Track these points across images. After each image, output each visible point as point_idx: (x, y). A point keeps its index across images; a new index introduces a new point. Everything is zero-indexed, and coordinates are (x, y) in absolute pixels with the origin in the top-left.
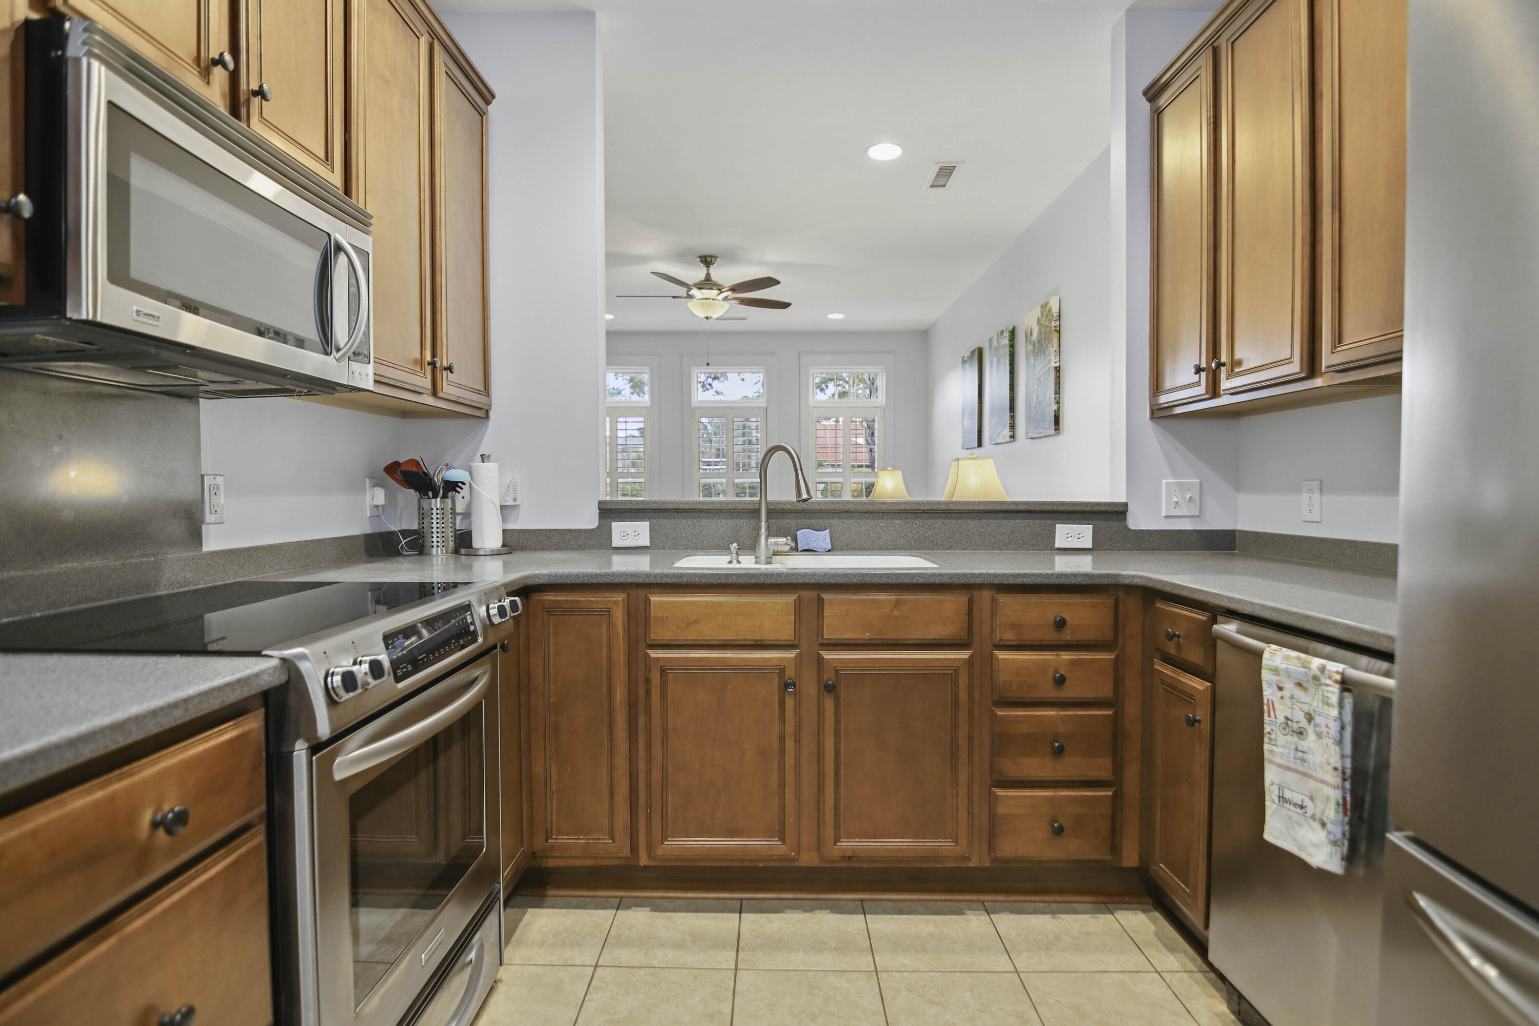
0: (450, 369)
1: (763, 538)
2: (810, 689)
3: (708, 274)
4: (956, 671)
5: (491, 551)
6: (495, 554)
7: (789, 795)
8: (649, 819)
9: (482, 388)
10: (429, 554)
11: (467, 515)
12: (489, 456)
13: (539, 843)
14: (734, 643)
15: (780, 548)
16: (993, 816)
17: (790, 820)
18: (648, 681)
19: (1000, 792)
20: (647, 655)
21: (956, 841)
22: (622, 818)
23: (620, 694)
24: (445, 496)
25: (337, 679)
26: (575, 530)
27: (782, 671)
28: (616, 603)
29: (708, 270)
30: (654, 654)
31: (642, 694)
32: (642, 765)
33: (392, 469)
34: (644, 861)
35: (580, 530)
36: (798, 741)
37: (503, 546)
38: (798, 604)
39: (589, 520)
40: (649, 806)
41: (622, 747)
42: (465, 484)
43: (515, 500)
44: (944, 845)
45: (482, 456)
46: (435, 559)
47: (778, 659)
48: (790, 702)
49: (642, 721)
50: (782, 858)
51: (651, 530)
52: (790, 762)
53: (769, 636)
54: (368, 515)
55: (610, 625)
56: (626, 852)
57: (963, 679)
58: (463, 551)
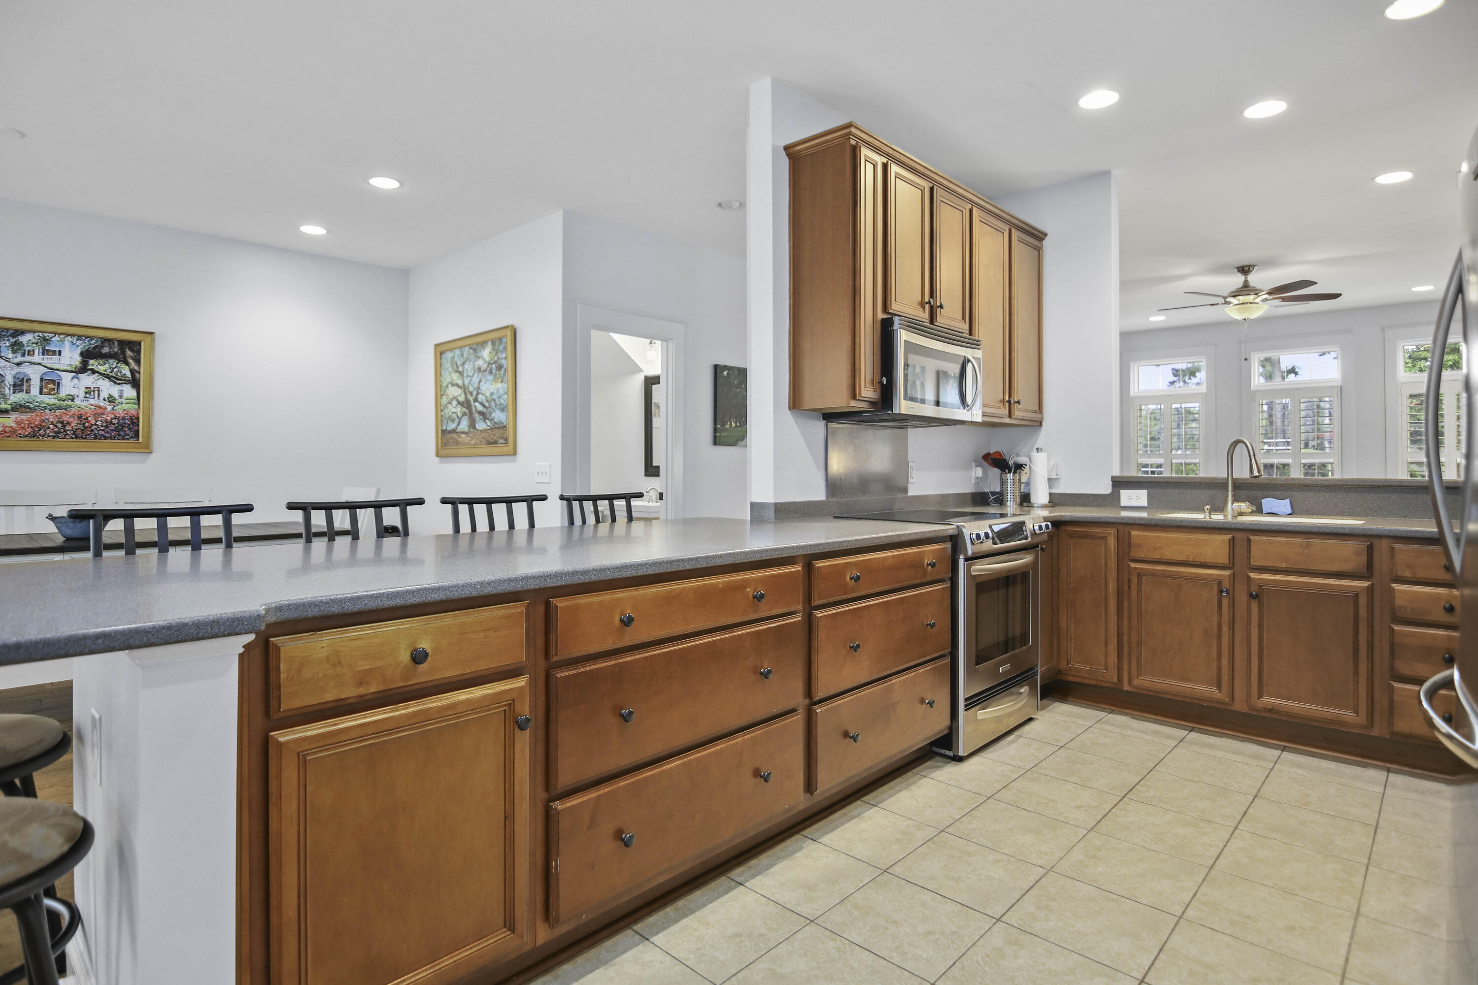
0: (1018, 402)
1: (1230, 503)
2: (1242, 597)
3: (1246, 281)
4: (1357, 595)
5: (1042, 505)
6: (1044, 507)
7: (1225, 662)
8: (1129, 661)
9: (1037, 409)
10: (1006, 505)
11: (1028, 484)
12: (1041, 449)
13: (1063, 665)
14: (1186, 562)
15: (1243, 510)
16: (1392, 702)
17: (1225, 678)
18: (1129, 580)
19: (1396, 685)
20: (1129, 566)
21: (1356, 711)
22: (1113, 659)
23: (1112, 586)
24: (1015, 472)
25: (974, 536)
26: (1096, 495)
27: (1220, 583)
28: (1110, 534)
29: (1246, 278)
30: (1133, 565)
31: (1126, 588)
32: (1125, 631)
33: (987, 457)
34: (1126, 687)
35: (1099, 495)
36: (1232, 628)
37: (1050, 502)
38: (1232, 542)
39: (1105, 488)
40: (1130, 654)
41: (1113, 618)
42: (1026, 465)
43: (1057, 475)
44: (1347, 715)
45: (1037, 449)
46: (1009, 508)
47: (1216, 575)
48: (1225, 603)
49: (1126, 604)
50: (1219, 702)
51: (1148, 495)
52: (1225, 641)
53: (1210, 559)
54: (973, 482)
55: (1107, 546)
56: (1115, 680)
57: (1363, 601)
58: (1025, 504)
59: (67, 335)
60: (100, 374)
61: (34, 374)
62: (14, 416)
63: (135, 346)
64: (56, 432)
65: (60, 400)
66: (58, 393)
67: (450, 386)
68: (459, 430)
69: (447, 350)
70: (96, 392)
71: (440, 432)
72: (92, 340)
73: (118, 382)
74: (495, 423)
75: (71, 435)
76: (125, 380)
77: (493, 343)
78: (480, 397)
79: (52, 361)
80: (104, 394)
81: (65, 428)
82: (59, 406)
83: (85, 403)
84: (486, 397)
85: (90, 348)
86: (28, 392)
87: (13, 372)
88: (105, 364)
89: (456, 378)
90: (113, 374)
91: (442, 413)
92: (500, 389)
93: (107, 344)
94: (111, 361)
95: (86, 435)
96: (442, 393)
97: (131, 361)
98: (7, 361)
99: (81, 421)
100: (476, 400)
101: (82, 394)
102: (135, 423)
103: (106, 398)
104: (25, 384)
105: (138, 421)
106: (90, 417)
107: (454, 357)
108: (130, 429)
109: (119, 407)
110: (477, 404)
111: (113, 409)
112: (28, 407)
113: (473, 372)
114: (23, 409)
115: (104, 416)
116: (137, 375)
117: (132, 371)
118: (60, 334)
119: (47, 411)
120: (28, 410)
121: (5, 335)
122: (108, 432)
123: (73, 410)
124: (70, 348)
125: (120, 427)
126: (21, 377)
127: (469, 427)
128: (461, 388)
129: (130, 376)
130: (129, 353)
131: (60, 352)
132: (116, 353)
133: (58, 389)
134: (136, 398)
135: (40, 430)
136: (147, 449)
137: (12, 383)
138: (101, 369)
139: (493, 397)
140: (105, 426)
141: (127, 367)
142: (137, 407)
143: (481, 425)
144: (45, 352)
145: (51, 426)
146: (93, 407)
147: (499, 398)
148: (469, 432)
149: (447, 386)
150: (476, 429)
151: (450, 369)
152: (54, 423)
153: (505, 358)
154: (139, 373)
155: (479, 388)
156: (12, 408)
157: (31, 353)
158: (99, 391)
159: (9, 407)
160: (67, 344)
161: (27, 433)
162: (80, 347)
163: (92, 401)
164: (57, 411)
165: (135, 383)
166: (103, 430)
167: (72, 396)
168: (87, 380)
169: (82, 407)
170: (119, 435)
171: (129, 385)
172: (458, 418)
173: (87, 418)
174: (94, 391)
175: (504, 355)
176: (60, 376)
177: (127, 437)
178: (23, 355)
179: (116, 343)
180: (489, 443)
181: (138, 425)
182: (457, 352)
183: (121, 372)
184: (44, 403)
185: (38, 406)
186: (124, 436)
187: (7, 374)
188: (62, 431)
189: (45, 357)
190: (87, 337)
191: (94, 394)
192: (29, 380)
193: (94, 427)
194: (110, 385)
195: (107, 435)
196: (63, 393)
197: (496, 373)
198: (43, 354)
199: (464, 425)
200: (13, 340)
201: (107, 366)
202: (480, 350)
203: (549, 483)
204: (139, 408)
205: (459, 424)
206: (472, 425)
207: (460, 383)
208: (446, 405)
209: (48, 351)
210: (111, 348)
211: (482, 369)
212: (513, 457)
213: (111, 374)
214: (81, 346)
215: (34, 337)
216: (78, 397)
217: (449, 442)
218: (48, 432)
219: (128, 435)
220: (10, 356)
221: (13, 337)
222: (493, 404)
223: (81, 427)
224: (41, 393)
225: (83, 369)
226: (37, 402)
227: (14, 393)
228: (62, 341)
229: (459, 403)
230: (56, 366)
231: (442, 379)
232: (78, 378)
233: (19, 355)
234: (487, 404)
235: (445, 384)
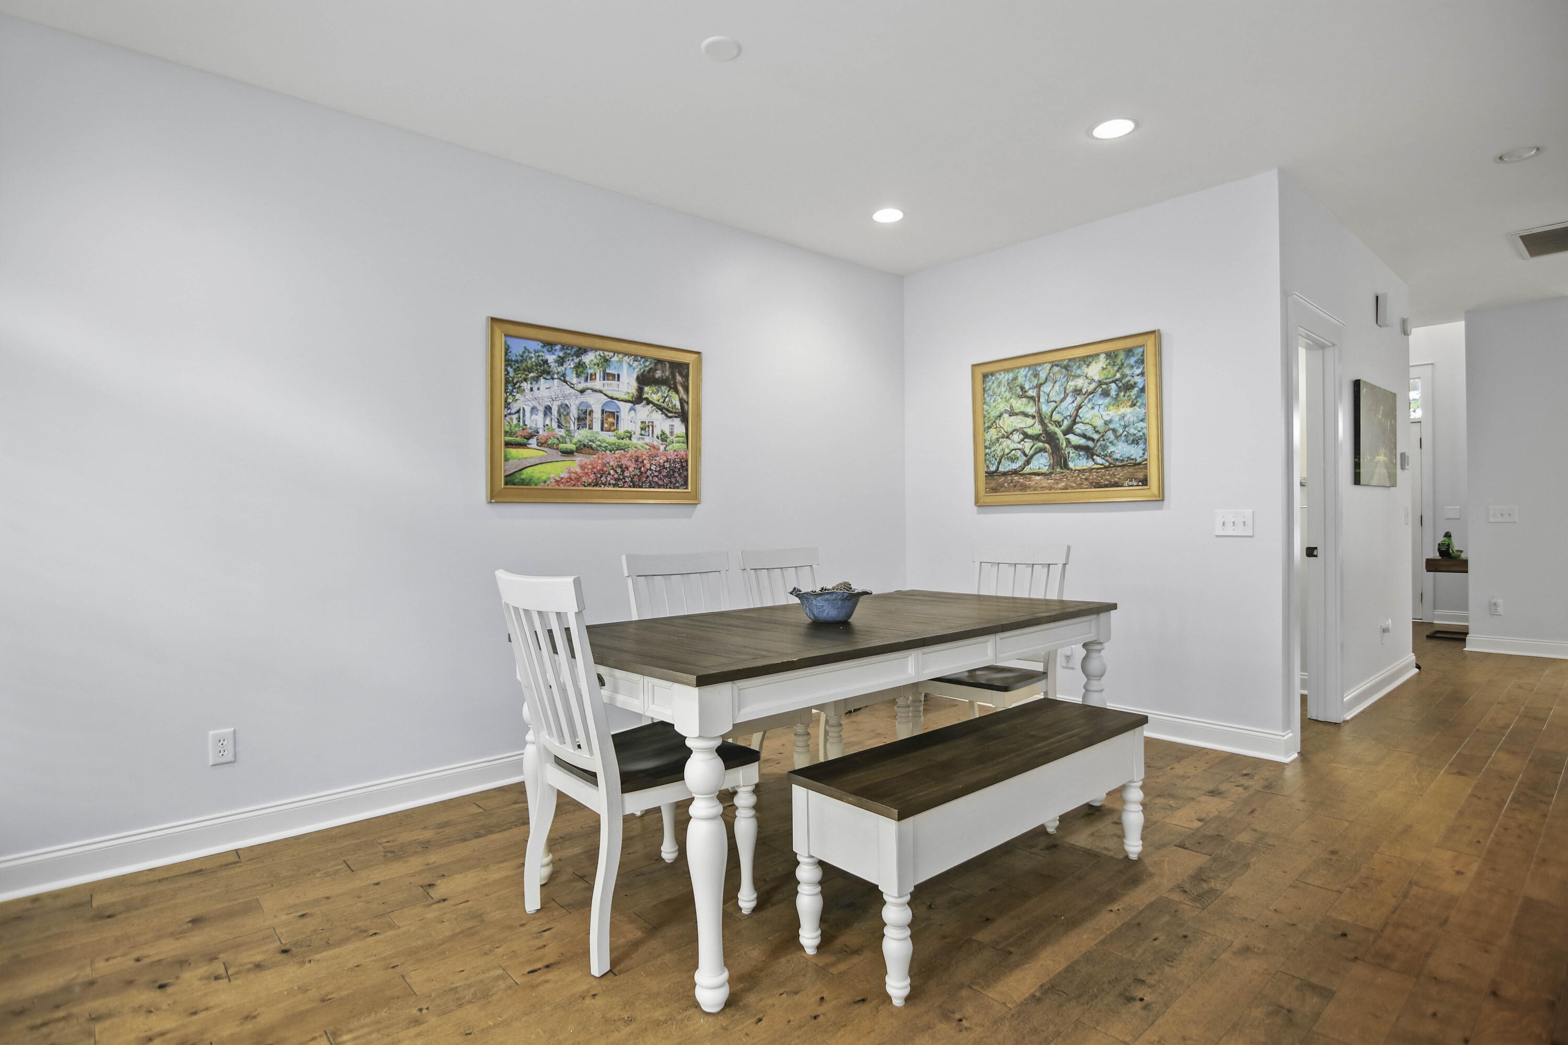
59: (625, 354)
60: (654, 405)
61: (596, 403)
62: (579, 459)
63: (681, 368)
64: (616, 480)
65: (619, 439)
66: (617, 429)
67: (1006, 416)
68: (1027, 470)
69: (999, 371)
70: (651, 427)
71: (982, 475)
72: (647, 361)
73: (670, 415)
74: (1117, 460)
75: (629, 483)
76: (675, 413)
77: (1108, 355)
78: (1079, 428)
79: (611, 388)
80: (657, 432)
81: (623, 473)
82: (618, 445)
83: (641, 442)
84: (1095, 428)
85: (644, 371)
86: (591, 428)
87: (577, 402)
88: (658, 391)
89: (1019, 405)
90: (665, 405)
91: (987, 451)
92: (1129, 416)
93: (659, 366)
94: (663, 388)
95: (642, 483)
96: (986, 425)
97: (680, 388)
98: (572, 387)
99: (638, 465)
100: (1069, 431)
101: (638, 431)
102: (684, 467)
103: (659, 436)
104: (588, 416)
105: (687, 465)
106: (645, 459)
107: (1015, 379)
108: (680, 475)
109: (670, 447)
110: (1070, 436)
111: (665, 448)
112: (591, 447)
113: (1062, 396)
114: (587, 449)
115: (658, 459)
116: (686, 407)
117: (682, 401)
118: (619, 353)
119: (608, 452)
120: (591, 451)
121: (569, 354)
122: (661, 479)
123: (631, 451)
124: (628, 369)
125: (671, 473)
126: (584, 408)
127: (1052, 466)
128: (1034, 417)
129: (679, 408)
130: (679, 378)
131: (619, 376)
132: (667, 378)
133: (617, 424)
134: (685, 436)
135: (601, 477)
136: (694, 499)
137: (576, 416)
138: (655, 398)
139: (1111, 426)
140: (658, 471)
141: (677, 396)
142: (684, 446)
143: (1078, 463)
144: (606, 376)
145: (612, 472)
146: (648, 447)
147: (1125, 427)
148: (1051, 473)
149: (1000, 416)
150: (1069, 469)
151: (1008, 395)
152: (614, 467)
153: (1142, 374)
154: (688, 403)
155: (1077, 415)
156: (577, 448)
157: (592, 377)
158: (653, 426)
159: (573, 447)
160: (625, 366)
161: (590, 481)
162: (637, 370)
163: (647, 440)
164: (617, 452)
165: (683, 416)
166: (657, 476)
167: (628, 432)
168: (644, 412)
169: (638, 446)
170: (671, 482)
171: (679, 419)
172: (1026, 455)
173: (642, 462)
174: (649, 426)
175: (1138, 371)
176: (618, 407)
177: (677, 485)
178: (586, 380)
179: (668, 365)
180: (1098, 485)
181: (687, 470)
182: (1023, 372)
183: (672, 403)
184: (604, 441)
185: (600, 446)
186: (675, 484)
187: (572, 404)
188: (621, 477)
189: (606, 382)
190: (642, 357)
191: (649, 431)
192: (591, 412)
193: (649, 472)
194: (663, 420)
195: (661, 483)
196: (621, 431)
197: (1117, 395)
198: (604, 380)
199: (1041, 462)
200: (577, 360)
201: (660, 394)
202: (1079, 367)
203: (1252, 537)
204: (688, 447)
205: (1028, 462)
206: (1061, 461)
207: (1031, 410)
208: (998, 440)
209: (608, 374)
210: (663, 372)
211: (1084, 391)
212: (1161, 502)
213: (663, 404)
214: (639, 368)
215: (596, 357)
216: (634, 434)
217: (1002, 486)
218: (609, 479)
219: (679, 482)
220: (575, 381)
221: (577, 357)
222: (1110, 435)
223: (637, 472)
224: (602, 430)
225: (639, 399)
226: (599, 440)
227: (578, 429)
228: (620, 361)
229: (1026, 436)
230: (615, 396)
231: (986, 407)
232: (634, 410)
233: (582, 379)
234: (1096, 436)
235: (995, 413)
